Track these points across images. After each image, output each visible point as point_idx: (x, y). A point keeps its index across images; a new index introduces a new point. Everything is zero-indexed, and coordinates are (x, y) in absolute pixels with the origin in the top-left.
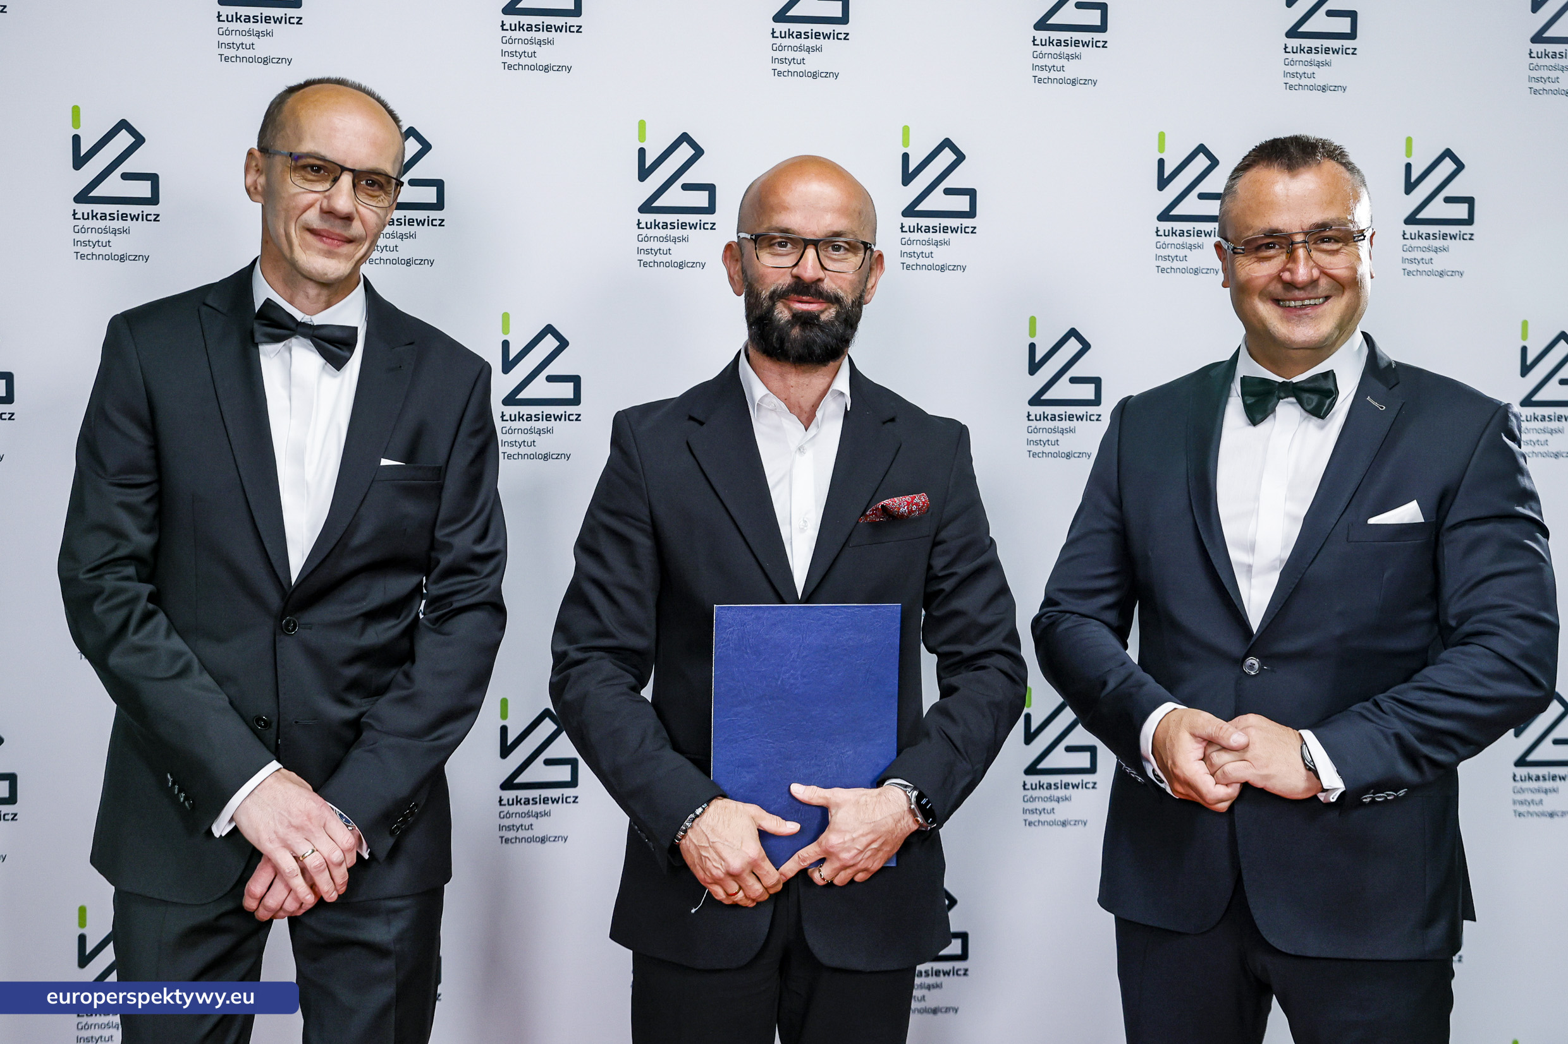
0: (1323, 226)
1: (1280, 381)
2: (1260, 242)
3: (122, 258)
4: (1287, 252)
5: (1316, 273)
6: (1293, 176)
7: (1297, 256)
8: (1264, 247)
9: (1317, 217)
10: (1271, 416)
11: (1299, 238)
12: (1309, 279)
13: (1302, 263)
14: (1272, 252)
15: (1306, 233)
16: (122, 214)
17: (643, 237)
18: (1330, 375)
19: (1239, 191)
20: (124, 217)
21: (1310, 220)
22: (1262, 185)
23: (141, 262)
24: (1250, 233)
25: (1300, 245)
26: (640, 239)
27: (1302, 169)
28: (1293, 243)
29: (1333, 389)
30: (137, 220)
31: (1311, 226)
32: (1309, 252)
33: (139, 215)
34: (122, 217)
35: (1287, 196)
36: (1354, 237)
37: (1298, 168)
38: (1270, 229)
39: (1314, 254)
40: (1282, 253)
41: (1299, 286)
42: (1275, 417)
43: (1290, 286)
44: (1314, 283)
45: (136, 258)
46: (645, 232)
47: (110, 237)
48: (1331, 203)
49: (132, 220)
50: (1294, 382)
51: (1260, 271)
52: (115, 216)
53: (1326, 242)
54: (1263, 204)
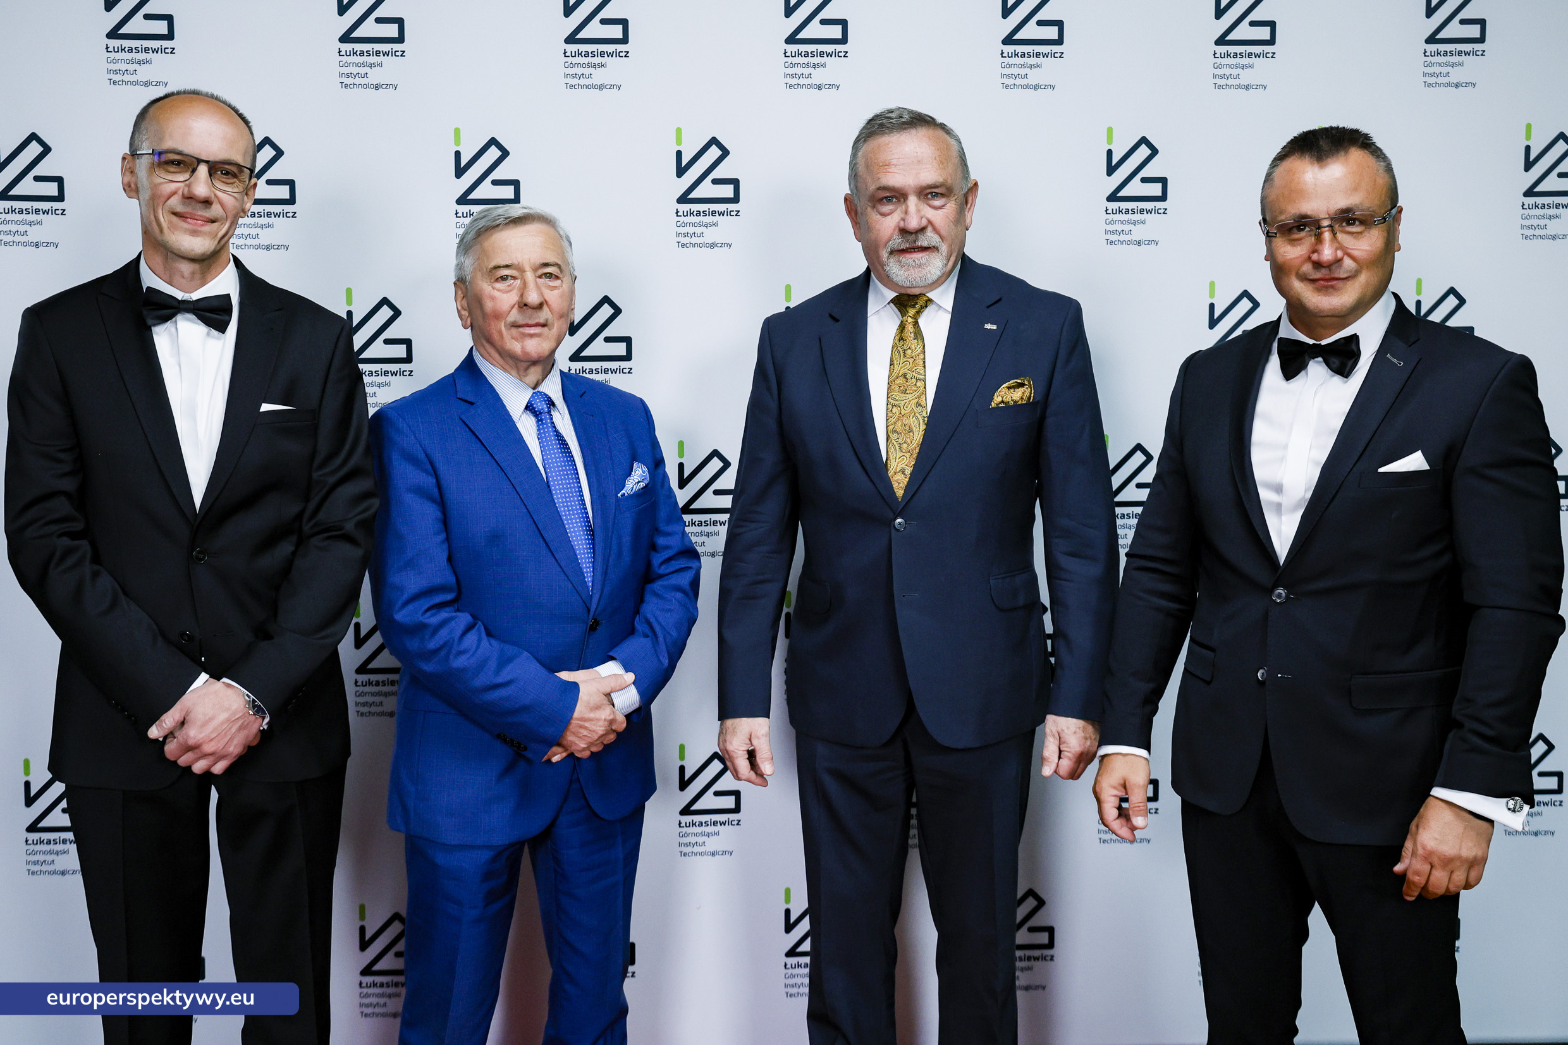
0: (1347, 210)
1: (1311, 343)
2: (1291, 226)
3: (268, 248)
4: (1315, 235)
5: (1340, 254)
6: (1321, 167)
7: (1323, 239)
8: (1295, 230)
9: (1342, 202)
10: (1303, 373)
11: (1326, 223)
12: (1333, 259)
13: (1327, 245)
14: (1303, 234)
15: (1332, 219)
16: (268, 212)
17: (681, 223)
18: (1354, 339)
19: (1276, 179)
20: (269, 214)
21: (1335, 206)
22: (1294, 174)
23: (283, 251)
24: (1283, 217)
25: (1327, 229)
26: (678, 225)
27: (1329, 160)
28: (1319, 227)
29: (1355, 350)
30: (279, 217)
31: (1336, 211)
32: (1334, 234)
33: (280, 213)
34: (267, 215)
35: (1315, 185)
36: (1375, 221)
37: (1326, 160)
38: (1300, 214)
39: (1340, 236)
40: (1311, 236)
41: (1324, 265)
42: (1307, 374)
43: (1318, 265)
44: (1339, 261)
45: (279, 247)
46: (682, 219)
47: (258, 231)
48: (1356, 189)
49: (275, 217)
50: (1322, 344)
51: (1292, 252)
52: (262, 214)
53: (1351, 224)
54: (1296, 192)
